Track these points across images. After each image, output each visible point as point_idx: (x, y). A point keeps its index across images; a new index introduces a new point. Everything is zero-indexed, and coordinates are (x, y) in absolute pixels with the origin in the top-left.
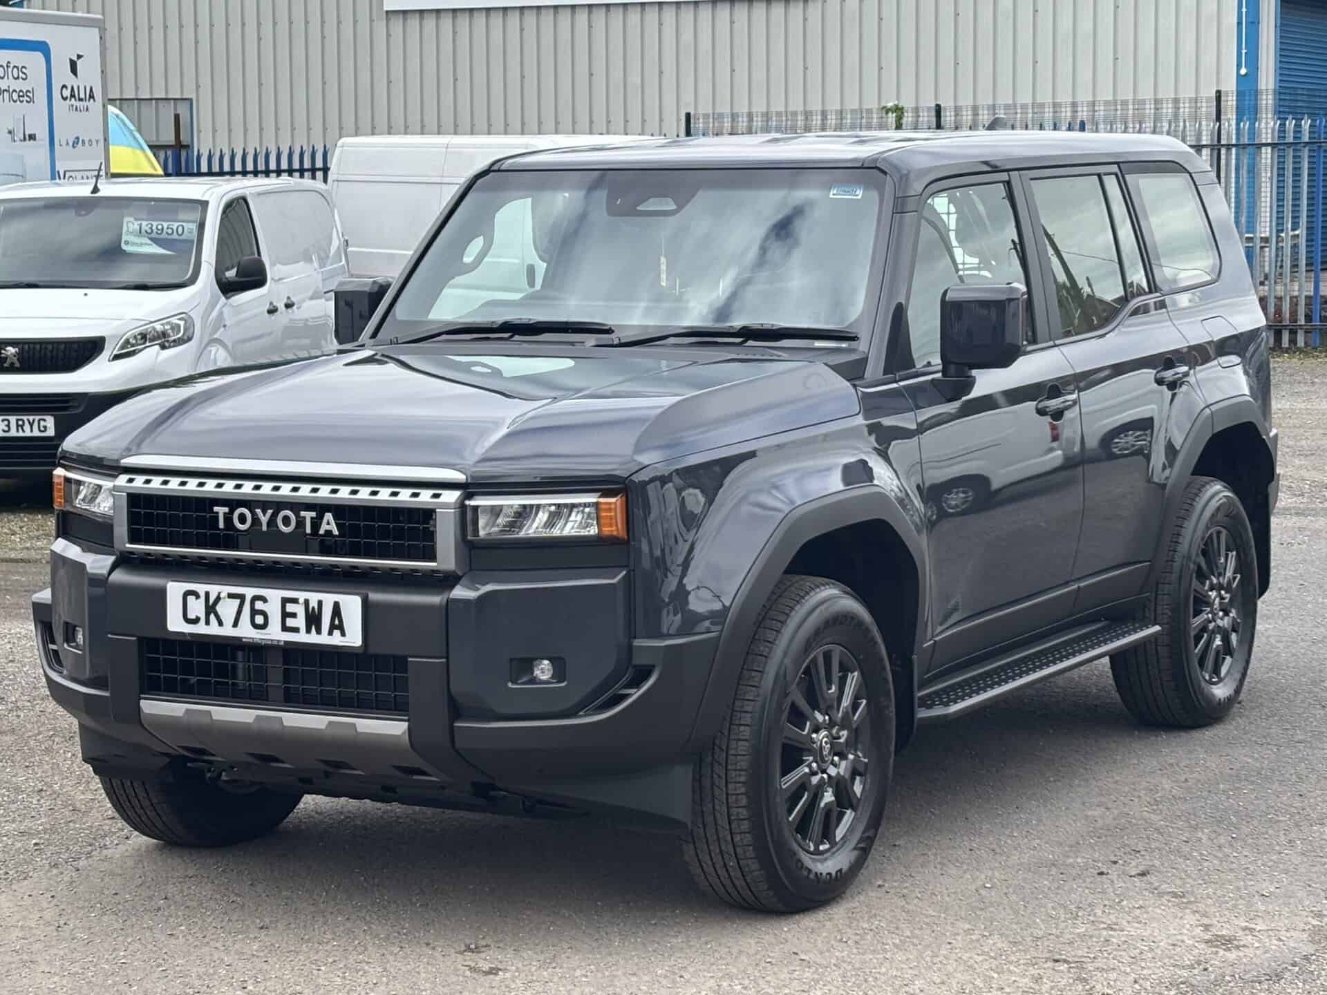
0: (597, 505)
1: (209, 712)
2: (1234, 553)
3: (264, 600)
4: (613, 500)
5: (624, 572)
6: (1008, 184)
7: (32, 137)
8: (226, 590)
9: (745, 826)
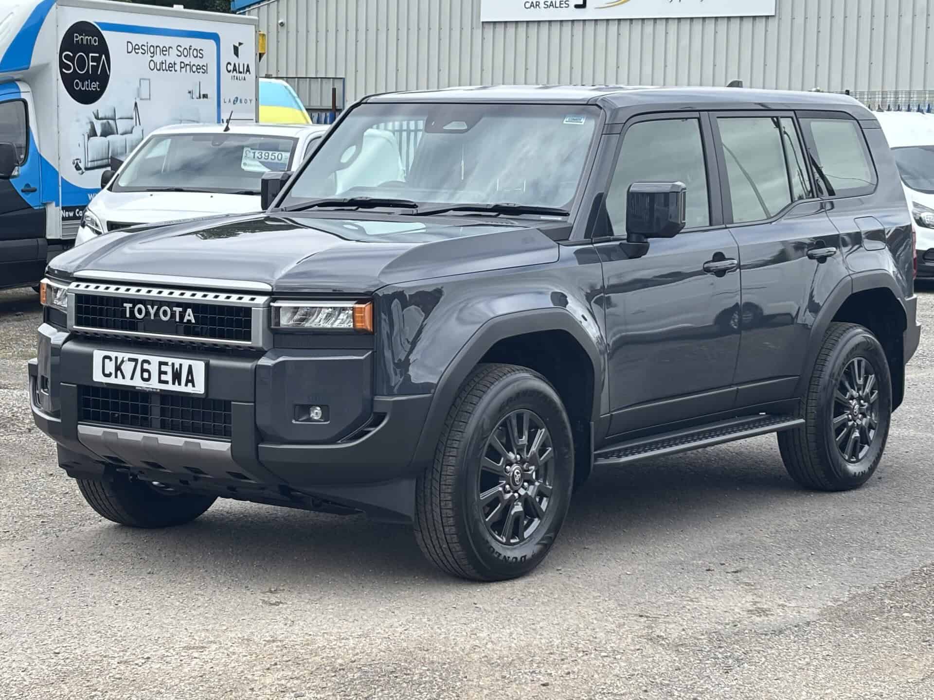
0: (353, 309)
1: (116, 434)
2: (873, 376)
3: (148, 362)
4: (363, 306)
5: (370, 352)
6: (699, 119)
7: (205, 96)
8: (127, 356)
9: (451, 521)
